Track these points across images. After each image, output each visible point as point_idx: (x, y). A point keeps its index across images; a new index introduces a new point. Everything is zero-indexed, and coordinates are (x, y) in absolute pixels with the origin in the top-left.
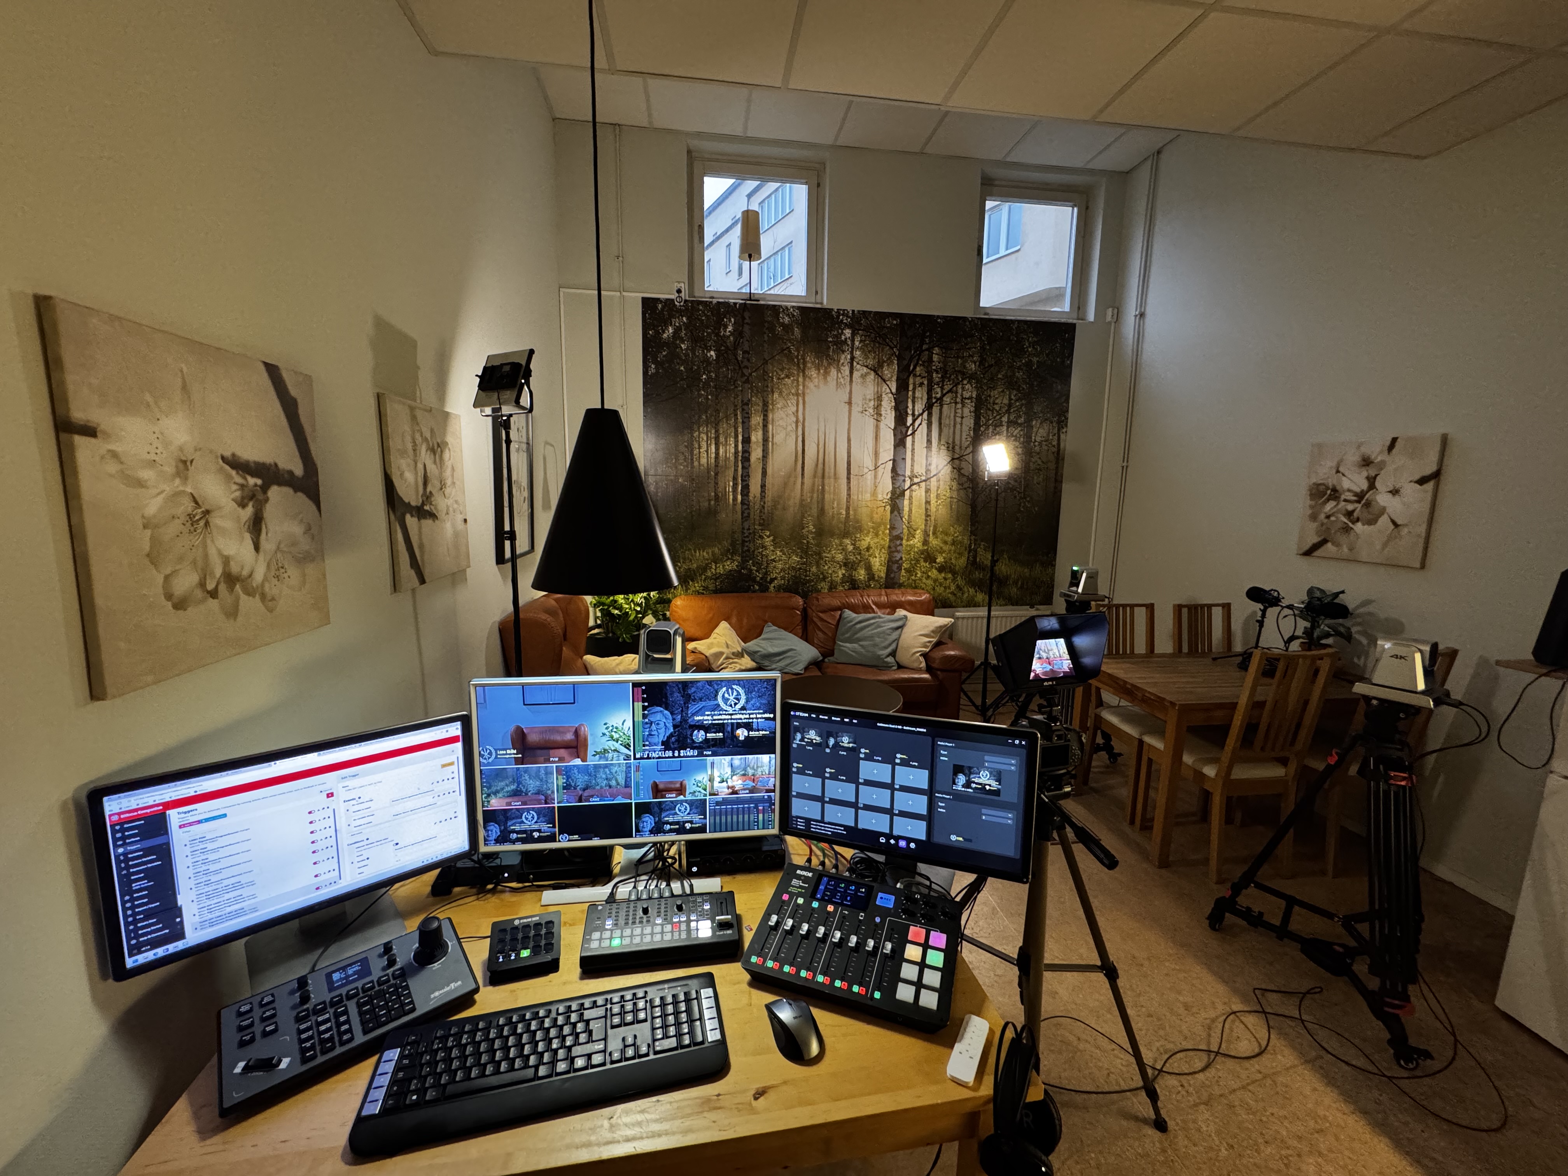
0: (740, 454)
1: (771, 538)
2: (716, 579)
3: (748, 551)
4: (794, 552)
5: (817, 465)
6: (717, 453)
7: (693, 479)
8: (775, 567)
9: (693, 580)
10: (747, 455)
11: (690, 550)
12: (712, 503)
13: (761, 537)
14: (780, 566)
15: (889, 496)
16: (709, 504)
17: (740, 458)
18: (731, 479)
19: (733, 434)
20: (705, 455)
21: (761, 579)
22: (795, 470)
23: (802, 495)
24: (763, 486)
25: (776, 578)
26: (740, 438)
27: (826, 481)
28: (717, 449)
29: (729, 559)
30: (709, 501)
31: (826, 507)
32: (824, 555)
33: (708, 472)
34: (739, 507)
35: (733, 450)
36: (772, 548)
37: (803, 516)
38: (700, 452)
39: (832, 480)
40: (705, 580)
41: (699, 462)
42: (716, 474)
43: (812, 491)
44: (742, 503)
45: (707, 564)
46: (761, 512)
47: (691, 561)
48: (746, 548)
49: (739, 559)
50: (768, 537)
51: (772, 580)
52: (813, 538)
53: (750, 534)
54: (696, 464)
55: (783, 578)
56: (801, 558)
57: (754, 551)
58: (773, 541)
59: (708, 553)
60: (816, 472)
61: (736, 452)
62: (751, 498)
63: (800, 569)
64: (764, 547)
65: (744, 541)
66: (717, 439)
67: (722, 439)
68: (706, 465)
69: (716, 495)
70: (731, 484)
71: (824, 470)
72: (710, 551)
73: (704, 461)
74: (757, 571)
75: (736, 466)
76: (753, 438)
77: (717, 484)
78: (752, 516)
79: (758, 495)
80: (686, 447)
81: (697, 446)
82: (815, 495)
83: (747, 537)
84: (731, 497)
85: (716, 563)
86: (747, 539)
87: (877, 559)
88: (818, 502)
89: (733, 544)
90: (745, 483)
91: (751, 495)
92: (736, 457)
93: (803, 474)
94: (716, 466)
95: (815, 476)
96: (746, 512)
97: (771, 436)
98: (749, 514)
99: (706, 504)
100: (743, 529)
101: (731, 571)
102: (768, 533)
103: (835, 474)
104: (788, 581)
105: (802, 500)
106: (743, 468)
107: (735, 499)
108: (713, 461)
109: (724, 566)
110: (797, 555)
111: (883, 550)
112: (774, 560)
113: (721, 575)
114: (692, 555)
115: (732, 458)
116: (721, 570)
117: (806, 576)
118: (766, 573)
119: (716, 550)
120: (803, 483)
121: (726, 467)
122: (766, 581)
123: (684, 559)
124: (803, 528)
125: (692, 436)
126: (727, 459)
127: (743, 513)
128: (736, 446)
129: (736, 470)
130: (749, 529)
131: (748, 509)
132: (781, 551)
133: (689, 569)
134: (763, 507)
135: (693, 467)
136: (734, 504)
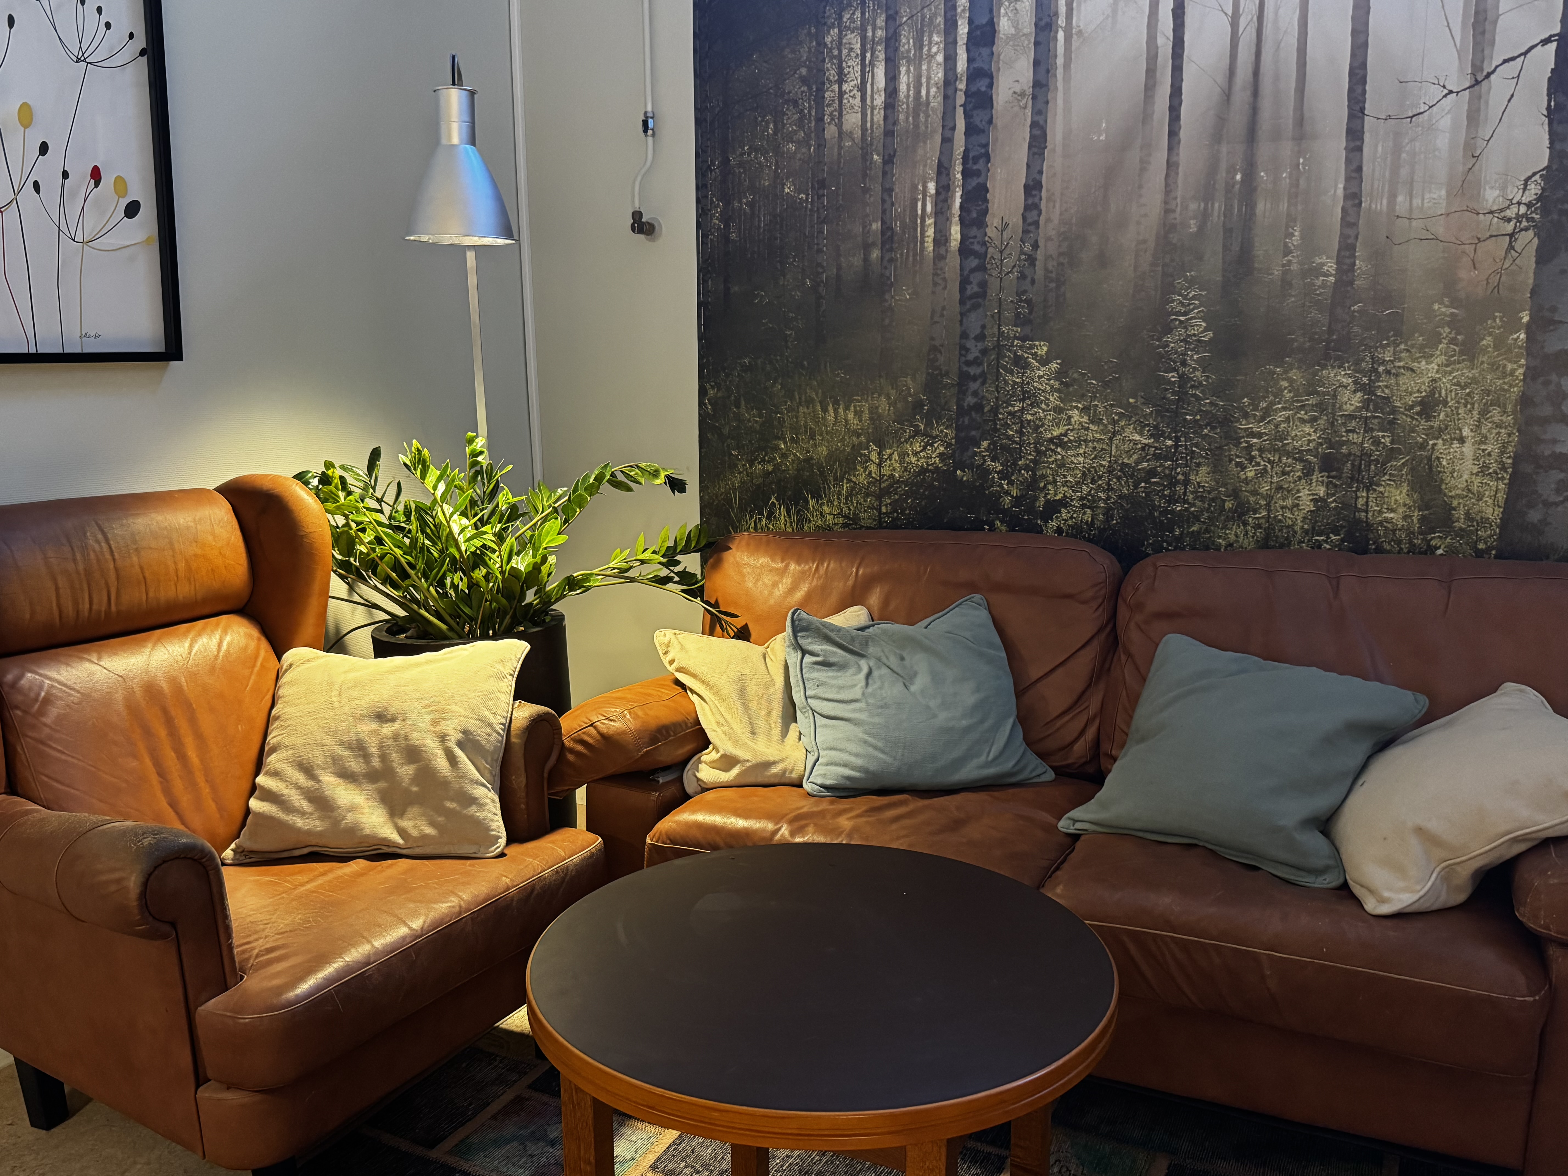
0: (962, 86)
1: (1054, 366)
2: (879, 497)
3: (978, 407)
4: (1131, 412)
5: (1227, 95)
6: (892, 92)
7: (822, 184)
8: (1062, 465)
9: (817, 496)
10: (982, 85)
11: (809, 402)
12: (875, 254)
13: (1021, 363)
14: (1079, 460)
16: (866, 259)
17: (961, 99)
18: (932, 173)
19: (940, 20)
20: (857, 102)
21: (1017, 500)
22: (1146, 116)
23: (1167, 211)
24: (1033, 188)
25: (1064, 503)
26: (963, 29)
27: (1264, 150)
28: (892, 78)
29: (917, 433)
30: (867, 247)
31: (1261, 248)
32: (1243, 425)
33: (866, 156)
34: (953, 261)
35: (939, 75)
36: (1054, 399)
37: (1168, 289)
38: (841, 94)
39: (1287, 148)
40: (850, 494)
41: (840, 126)
42: (889, 160)
43: (1207, 195)
44: (964, 250)
45: (856, 449)
46: (1022, 276)
47: (813, 437)
48: (970, 400)
49: (950, 433)
50: (1044, 362)
51: (1053, 507)
52: (1204, 365)
53: (984, 352)
54: (831, 131)
55: (1089, 503)
56: (1157, 435)
57: (995, 411)
58: (1059, 375)
59: (858, 414)
60: (1221, 120)
61: (949, 82)
62: (991, 232)
63: (1152, 473)
64: (1029, 397)
65: (964, 378)
66: (892, 42)
67: (907, 42)
68: (858, 134)
69: (887, 229)
70: (932, 187)
71: (1254, 110)
72: (866, 406)
73: (852, 120)
74: (1004, 475)
75: (948, 127)
76: (1004, 25)
77: (888, 191)
78: (992, 293)
79: (1016, 220)
80: (804, 81)
81: (832, 74)
82: (1218, 206)
83: (976, 362)
84: (931, 232)
85: (881, 446)
86: (973, 371)
87: (1468, 449)
88: (1228, 231)
89: (932, 385)
90: (974, 182)
91: (993, 221)
92: (948, 98)
93: (1173, 133)
94: (889, 133)
95: (1218, 135)
96: (976, 278)
97: (1062, 9)
98: (983, 285)
99: (857, 261)
100: (964, 335)
101: (923, 471)
102: (1043, 349)
103: (1300, 121)
104: (1108, 512)
105: (1167, 228)
106: (971, 130)
107: (941, 239)
108: (879, 116)
109: (903, 455)
110: (1141, 428)
111: (1495, 413)
112: (1059, 441)
113: (894, 482)
114: (815, 417)
115: (936, 103)
116: (893, 467)
117: (1172, 500)
118: (1032, 485)
119: (883, 405)
120: (1172, 166)
121: (918, 136)
122: (1031, 510)
123: (795, 429)
124: (1168, 330)
125: (821, 44)
126: (919, 105)
127: (964, 282)
128: (950, 59)
129: (947, 141)
130: (981, 337)
131: (982, 268)
132: (1085, 410)
133: (808, 460)
134: (1032, 260)
135: (821, 144)
136: (939, 257)
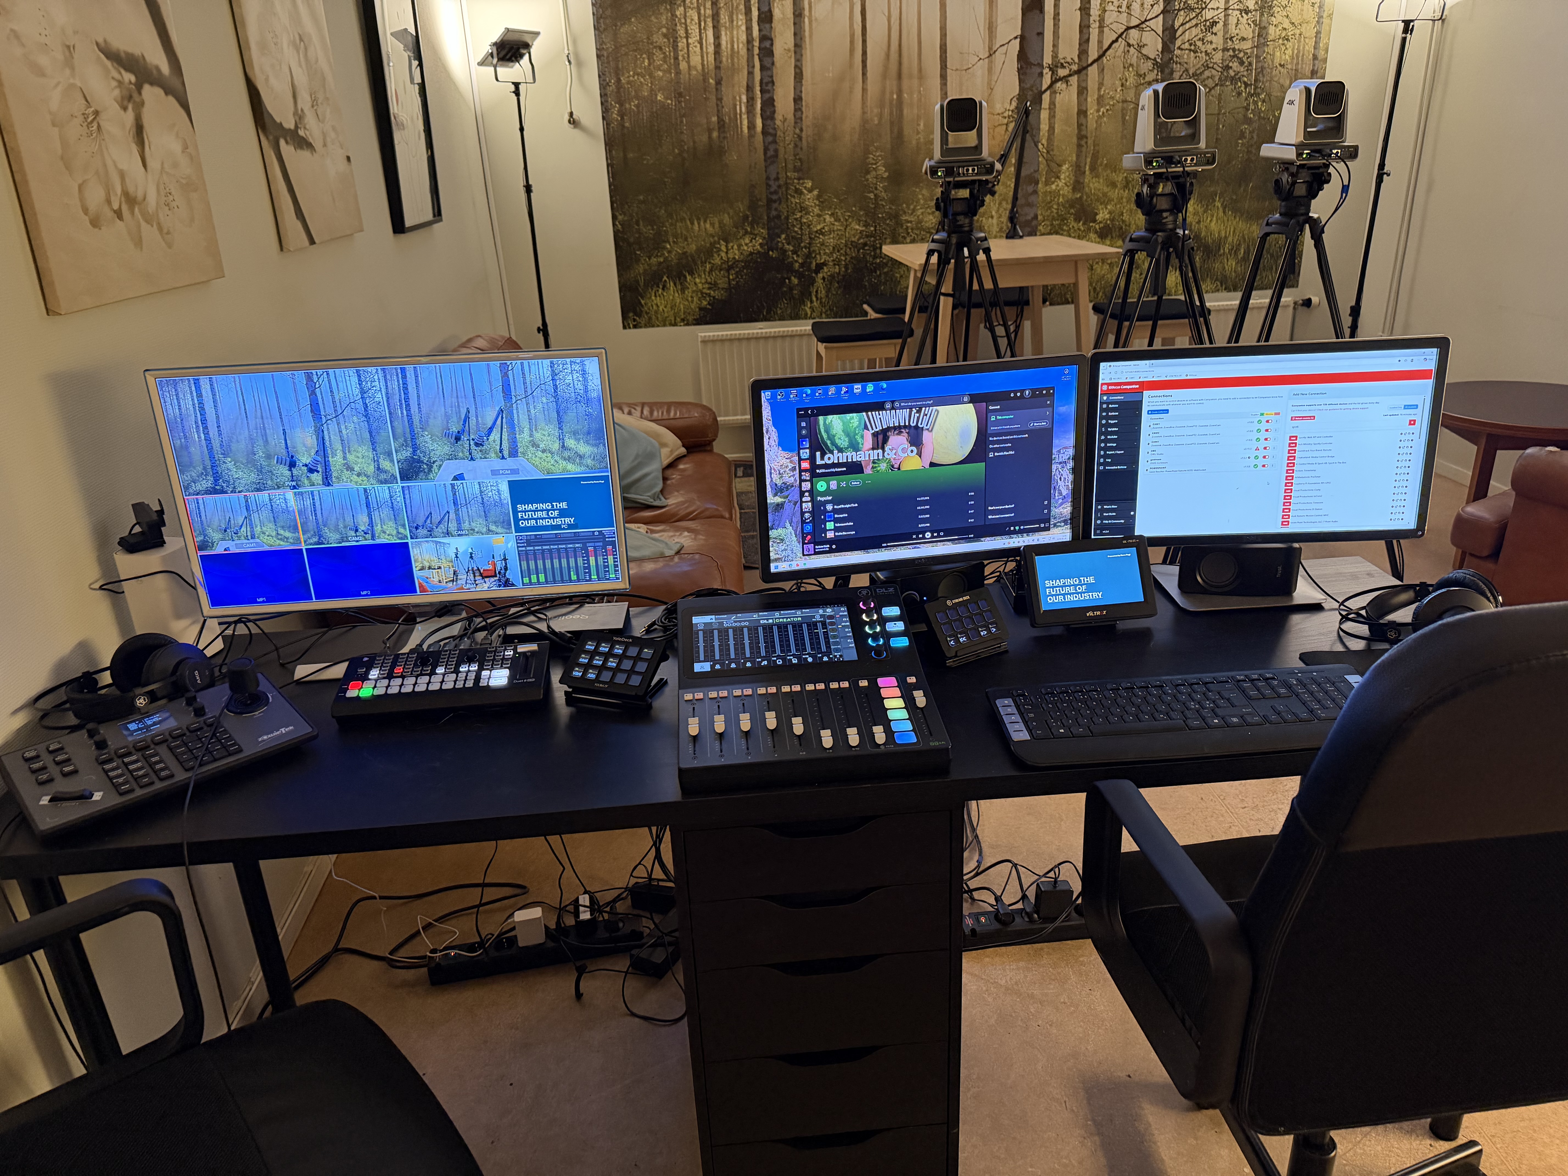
0: (756, 44)
1: (816, 192)
2: (728, 271)
3: (778, 217)
4: (854, 215)
5: (888, 55)
6: (717, 45)
7: (680, 95)
8: (822, 244)
9: (691, 273)
10: (767, 44)
11: (683, 220)
12: (715, 134)
13: (799, 192)
14: (831, 241)
15: (1014, 104)
16: (710, 137)
17: (756, 51)
18: (744, 90)
19: (742, 7)
20: (698, 49)
21: (802, 265)
22: (851, 65)
23: (864, 113)
24: (798, 100)
25: (824, 264)
26: (755, 13)
27: (905, 83)
28: (717, 37)
29: (746, 232)
30: (710, 131)
31: (907, 131)
32: (904, 218)
33: (705, 80)
34: (759, 137)
35: (744, 38)
36: (817, 210)
37: (867, 152)
38: (688, 45)
39: (916, 82)
40: (711, 270)
41: (688, 62)
42: (719, 83)
43: (881, 106)
44: (764, 132)
45: (712, 245)
46: (796, 146)
47: (686, 239)
48: (774, 213)
49: (764, 232)
50: (810, 191)
51: (820, 267)
52: (885, 189)
53: (779, 187)
54: (683, 65)
55: (837, 262)
56: (866, 225)
57: (787, 218)
58: (819, 197)
59: (712, 225)
60: (886, 68)
61: (749, 41)
62: (778, 123)
63: (865, 244)
64: (804, 209)
65: (770, 201)
66: (716, 17)
67: (724, 18)
68: (700, 67)
69: (721, 121)
70: (744, 98)
71: (900, 63)
72: (716, 220)
73: (696, 60)
74: (795, 252)
75: (750, 66)
76: (777, 13)
77: (720, 99)
78: (781, 155)
79: (790, 116)
80: (665, 36)
81: (682, 33)
82: (886, 111)
83: (776, 192)
84: (745, 122)
85: (727, 242)
86: (774, 197)
87: (995, 221)
88: (892, 123)
89: (753, 206)
90: (767, 96)
91: (779, 117)
92: (750, 50)
93: (864, 74)
94: (718, 68)
95: (885, 76)
96: (772, 147)
97: (806, 6)
98: (776, 151)
99: (705, 138)
100: (768, 178)
101: (751, 254)
102: (809, 184)
103: (920, 70)
104: (846, 268)
105: (865, 121)
106: (763, 68)
107: (752, 126)
108: (711, 58)
109: (739, 246)
110: (859, 221)
111: (1004, 203)
112: (821, 232)
113: (736, 261)
114: (687, 228)
115: (743, 52)
116: (735, 253)
117: (875, 257)
118: (808, 256)
119: (726, 219)
120: (864, 90)
121: (734, 70)
122: (809, 269)
123: (675, 236)
124: (868, 172)
125: (674, 15)
126: (733, 53)
127: (766, 150)
128: (749, 29)
129: (751, 73)
130: (777, 179)
131: (775, 142)
132: (832, 215)
133: (684, 253)
134: (800, 138)
135: (678, 73)
136: (751, 135)
